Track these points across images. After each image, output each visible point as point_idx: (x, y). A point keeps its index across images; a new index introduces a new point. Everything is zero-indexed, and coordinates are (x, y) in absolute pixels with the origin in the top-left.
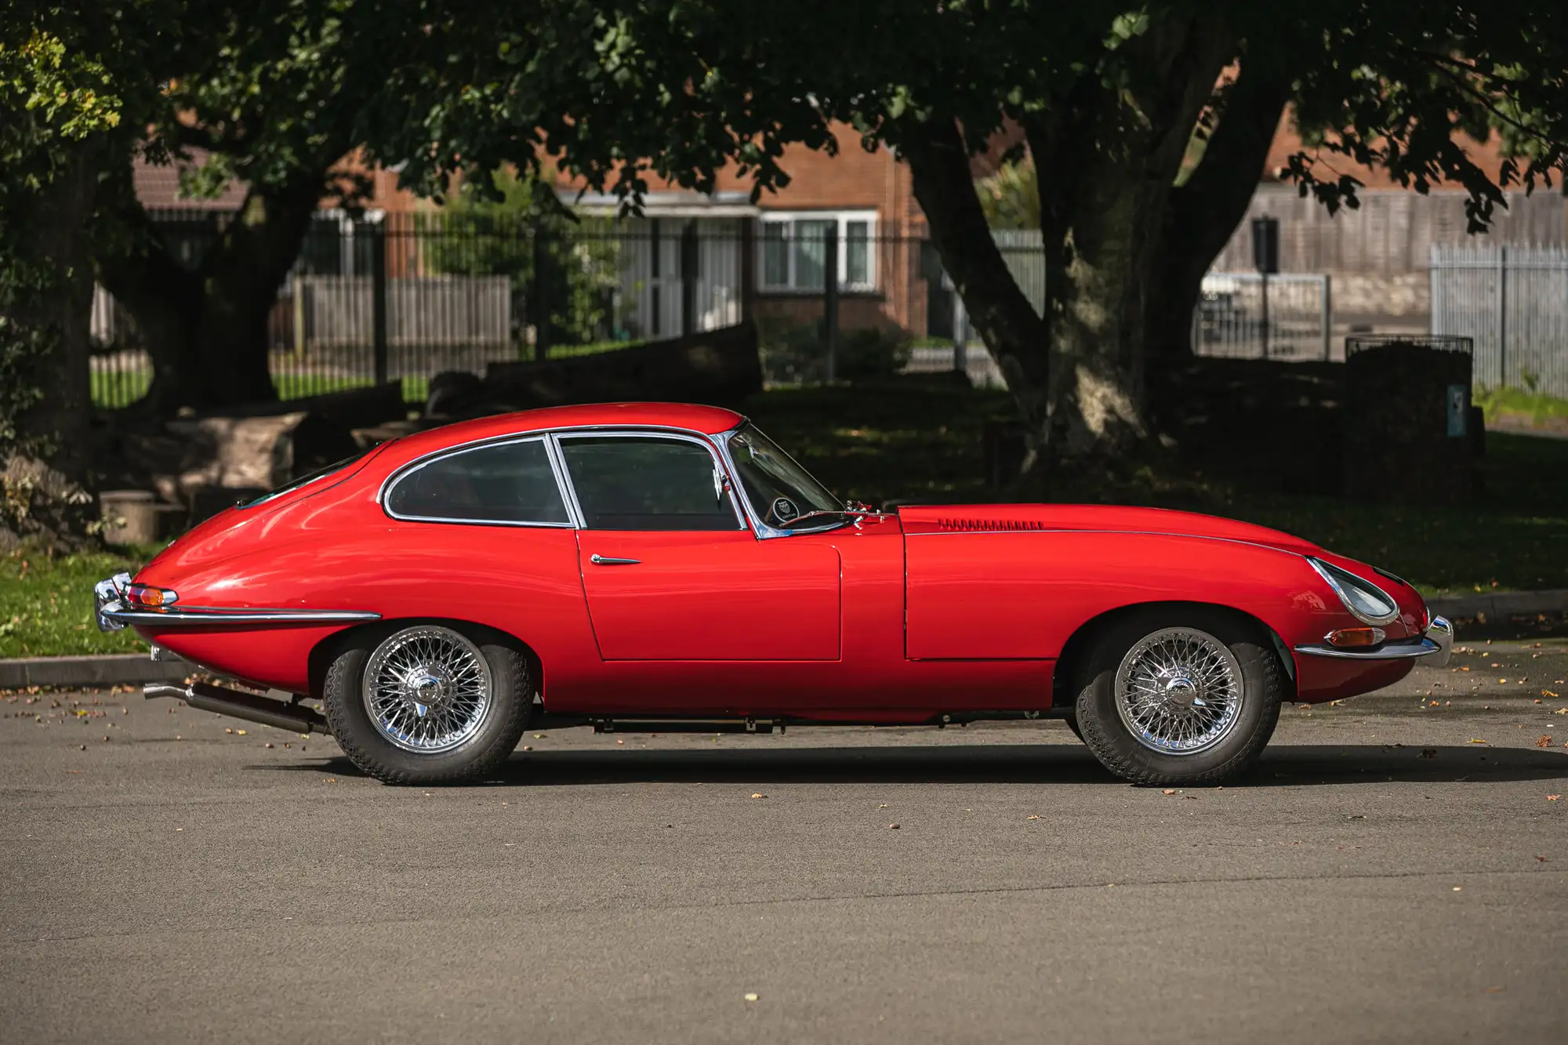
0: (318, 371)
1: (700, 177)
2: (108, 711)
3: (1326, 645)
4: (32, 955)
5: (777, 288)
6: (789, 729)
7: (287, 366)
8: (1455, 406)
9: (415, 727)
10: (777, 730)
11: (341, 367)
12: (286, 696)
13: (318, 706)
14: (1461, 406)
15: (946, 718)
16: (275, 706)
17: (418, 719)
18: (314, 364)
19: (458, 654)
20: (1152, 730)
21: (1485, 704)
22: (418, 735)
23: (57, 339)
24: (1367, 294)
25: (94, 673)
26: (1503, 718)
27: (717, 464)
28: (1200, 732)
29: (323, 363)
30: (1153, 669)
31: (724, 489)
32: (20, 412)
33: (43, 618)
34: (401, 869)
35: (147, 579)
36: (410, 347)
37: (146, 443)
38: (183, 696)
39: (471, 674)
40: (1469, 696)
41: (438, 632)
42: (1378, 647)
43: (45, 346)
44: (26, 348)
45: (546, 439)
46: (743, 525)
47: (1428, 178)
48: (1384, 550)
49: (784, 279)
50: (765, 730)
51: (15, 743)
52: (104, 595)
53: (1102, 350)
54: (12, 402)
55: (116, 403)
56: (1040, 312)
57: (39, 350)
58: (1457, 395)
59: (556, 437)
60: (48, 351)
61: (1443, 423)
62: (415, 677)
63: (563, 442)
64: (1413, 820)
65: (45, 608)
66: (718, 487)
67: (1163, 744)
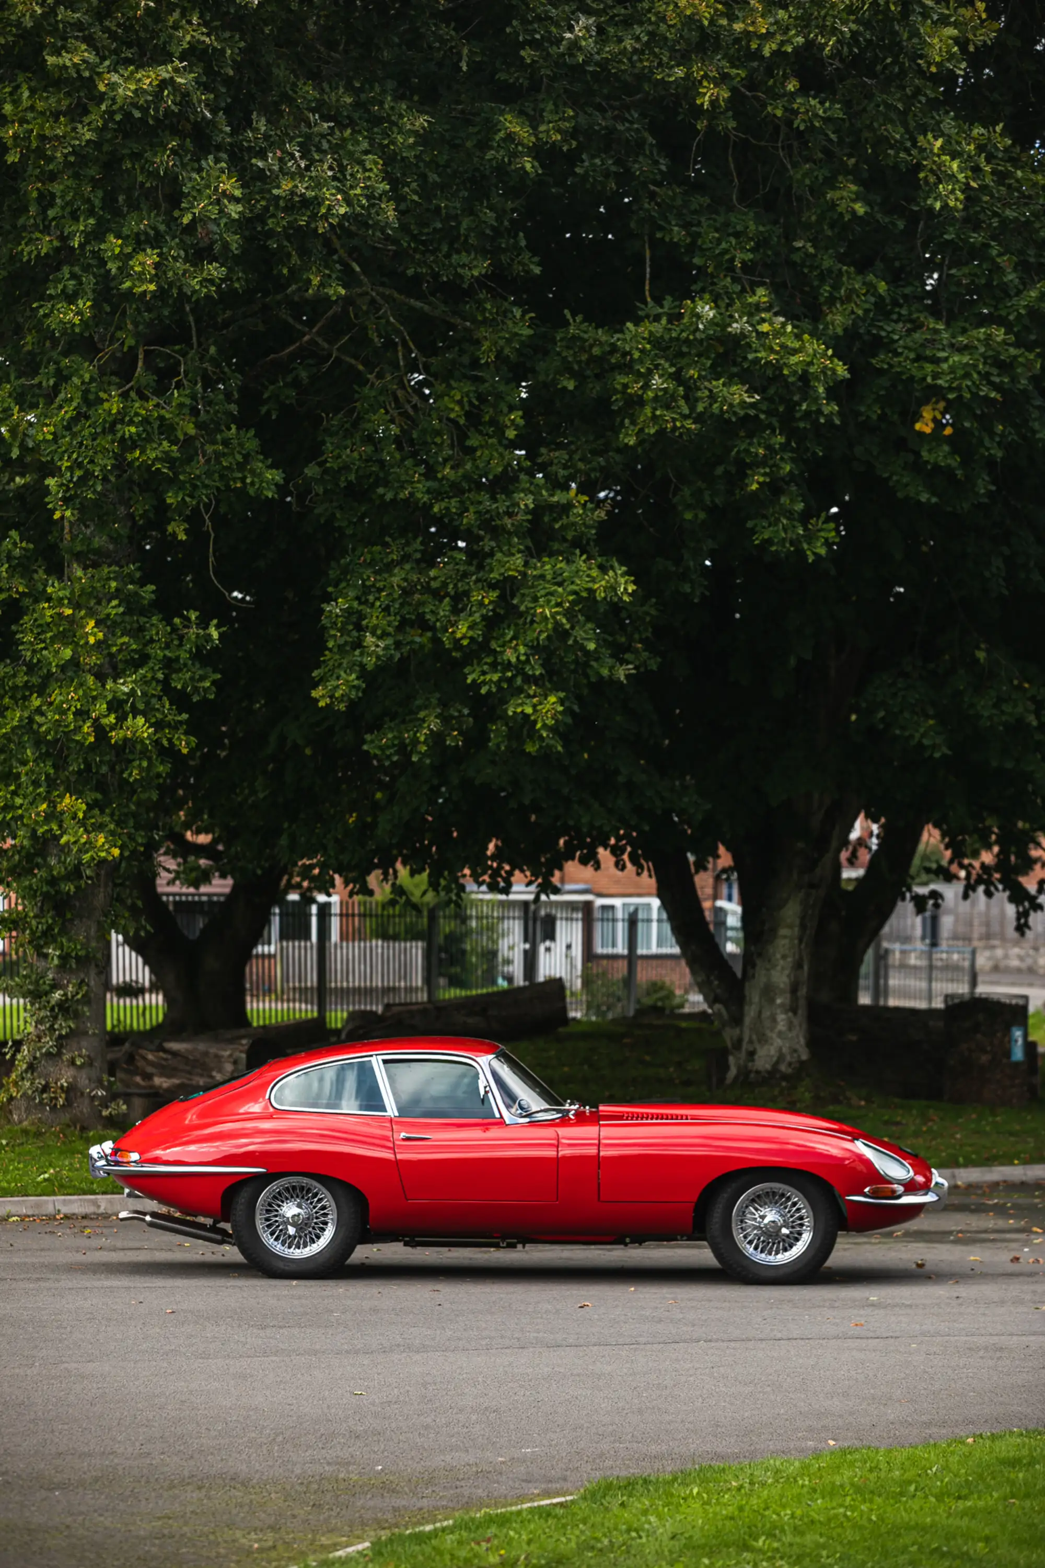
0: (291, 1005)
1: (502, 884)
2: (104, 1230)
3: (865, 1195)
4: (29, 1372)
5: (609, 951)
6: (528, 1246)
7: (270, 1002)
8: (1016, 1041)
9: (290, 1241)
10: (520, 1247)
11: (306, 1003)
12: (209, 1221)
13: (227, 1226)
14: (1020, 1042)
15: (628, 1240)
16: (202, 1227)
17: (290, 1236)
18: (288, 1001)
19: (315, 1195)
20: (756, 1248)
21: (992, 1236)
22: (290, 1247)
23: (85, 988)
24: (1021, 958)
25: (99, 1207)
26: (999, 1245)
27: (481, 1076)
28: (785, 1250)
29: (294, 1001)
30: (757, 1210)
31: (486, 1092)
32: (61, 1036)
33: (69, 1170)
34: (264, 1328)
35: (123, 1145)
36: (354, 988)
37: (150, 1057)
38: (144, 1220)
39: (324, 1208)
40: (986, 1231)
41: (305, 1181)
42: (899, 1197)
43: (77, 993)
44: (65, 995)
45: (373, 1059)
46: (497, 1115)
47: (992, 889)
48: (958, 1136)
49: (614, 945)
50: (512, 1246)
51: (42, 1250)
52: (95, 1156)
53: (779, 1001)
54: (55, 1030)
55: (142, 1028)
56: (739, 974)
57: (73, 996)
58: (1018, 1034)
59: (380, 1058)
60: (79, 996)
61: (1008, 1053)
62: (290, 1210)
63: (385, 1062)
64: (910, 1306)
65: (71, 1164)
66: (482, 1092)
67: (762, 1258)
